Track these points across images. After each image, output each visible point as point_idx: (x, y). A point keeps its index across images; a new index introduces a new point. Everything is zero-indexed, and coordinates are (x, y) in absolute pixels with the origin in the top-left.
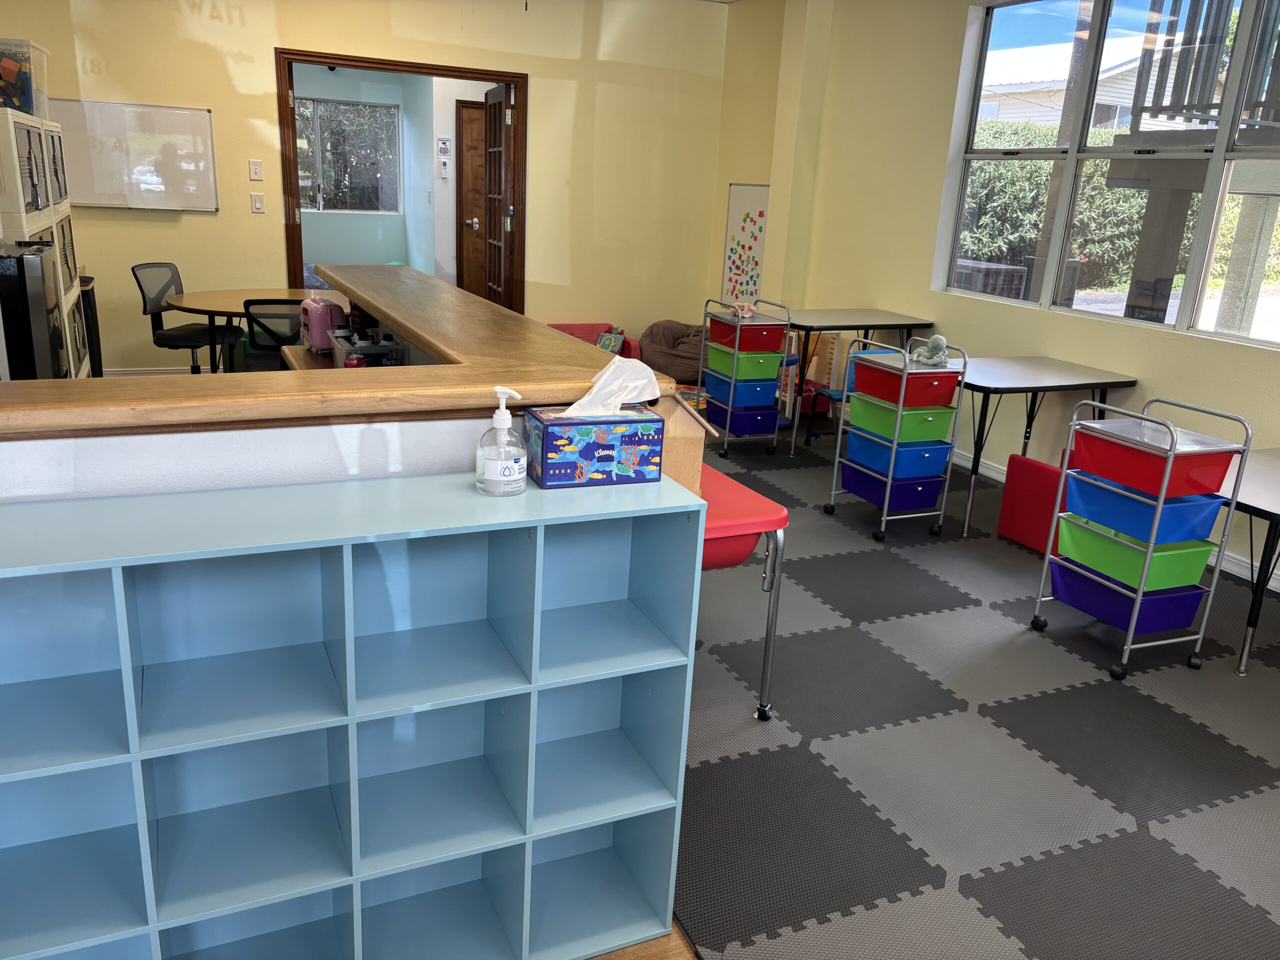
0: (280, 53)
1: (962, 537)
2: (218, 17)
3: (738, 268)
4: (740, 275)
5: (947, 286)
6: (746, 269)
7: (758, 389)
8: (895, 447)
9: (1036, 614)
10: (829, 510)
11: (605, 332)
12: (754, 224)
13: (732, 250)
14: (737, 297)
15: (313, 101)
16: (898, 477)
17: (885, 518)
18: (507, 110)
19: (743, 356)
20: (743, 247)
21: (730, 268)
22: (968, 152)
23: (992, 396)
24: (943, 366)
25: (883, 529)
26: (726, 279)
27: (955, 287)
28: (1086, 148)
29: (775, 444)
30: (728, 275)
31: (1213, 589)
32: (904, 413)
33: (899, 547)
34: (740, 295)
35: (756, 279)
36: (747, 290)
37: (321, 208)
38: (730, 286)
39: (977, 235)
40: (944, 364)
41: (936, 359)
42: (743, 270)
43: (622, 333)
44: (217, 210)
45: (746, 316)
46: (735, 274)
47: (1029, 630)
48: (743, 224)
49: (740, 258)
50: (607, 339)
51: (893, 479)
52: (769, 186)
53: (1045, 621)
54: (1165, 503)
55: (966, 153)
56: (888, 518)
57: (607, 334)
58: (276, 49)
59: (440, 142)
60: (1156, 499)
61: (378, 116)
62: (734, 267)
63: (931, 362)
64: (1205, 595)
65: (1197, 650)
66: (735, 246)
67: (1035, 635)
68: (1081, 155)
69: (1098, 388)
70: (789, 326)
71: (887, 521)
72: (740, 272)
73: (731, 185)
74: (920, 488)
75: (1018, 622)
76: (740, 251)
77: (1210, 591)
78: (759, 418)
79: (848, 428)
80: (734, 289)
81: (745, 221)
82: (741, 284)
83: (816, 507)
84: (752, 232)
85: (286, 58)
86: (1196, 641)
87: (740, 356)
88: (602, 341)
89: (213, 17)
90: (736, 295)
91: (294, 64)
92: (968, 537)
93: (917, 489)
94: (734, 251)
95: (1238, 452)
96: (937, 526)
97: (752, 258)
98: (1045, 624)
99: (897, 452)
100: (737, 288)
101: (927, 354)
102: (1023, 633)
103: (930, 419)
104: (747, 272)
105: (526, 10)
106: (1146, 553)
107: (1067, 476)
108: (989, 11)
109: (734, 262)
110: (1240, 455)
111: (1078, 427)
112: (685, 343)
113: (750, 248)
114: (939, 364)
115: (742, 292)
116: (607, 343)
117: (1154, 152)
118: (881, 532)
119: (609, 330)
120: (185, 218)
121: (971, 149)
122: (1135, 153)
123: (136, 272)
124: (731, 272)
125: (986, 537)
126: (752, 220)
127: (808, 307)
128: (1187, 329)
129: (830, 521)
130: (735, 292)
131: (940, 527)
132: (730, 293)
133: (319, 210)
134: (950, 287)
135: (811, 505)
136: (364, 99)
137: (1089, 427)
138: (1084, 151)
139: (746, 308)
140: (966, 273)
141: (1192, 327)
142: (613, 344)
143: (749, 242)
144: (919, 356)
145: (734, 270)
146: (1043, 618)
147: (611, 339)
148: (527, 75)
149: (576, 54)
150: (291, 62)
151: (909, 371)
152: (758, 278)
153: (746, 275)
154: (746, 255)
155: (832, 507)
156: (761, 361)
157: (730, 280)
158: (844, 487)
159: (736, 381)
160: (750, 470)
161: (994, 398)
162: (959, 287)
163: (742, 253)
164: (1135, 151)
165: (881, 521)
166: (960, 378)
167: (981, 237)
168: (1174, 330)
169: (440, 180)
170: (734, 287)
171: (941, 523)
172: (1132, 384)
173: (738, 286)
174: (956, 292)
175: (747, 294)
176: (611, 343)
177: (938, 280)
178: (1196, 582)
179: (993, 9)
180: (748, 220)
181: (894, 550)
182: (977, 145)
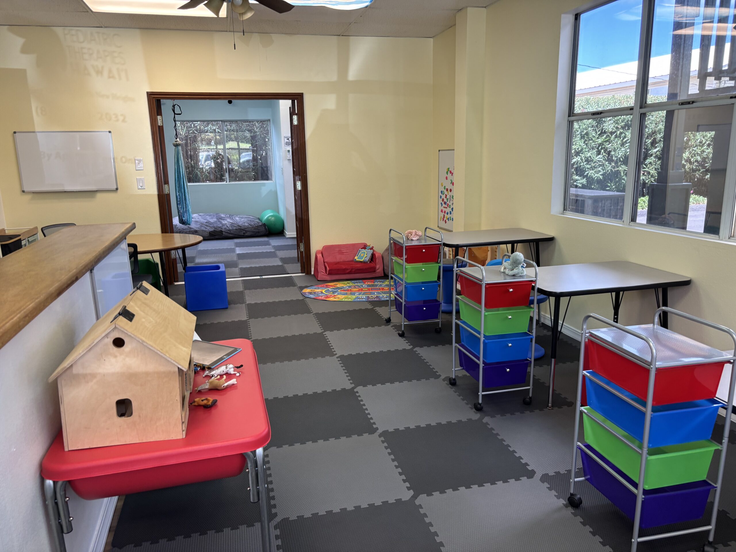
0: (150, 95)
1: (548, 406)
2: (113, 77)
3: (445, 203)
4: (447, 208)
5: (564, 210)
6: (450, 204)
7: (423, 289)
8: (482, 339)
9: (572, 492)
10: (453, 383)
12: (452, 175)
13: (442, 192)
14: (446, 222)
15: (222, 121)
16: (487, 361)
17: (481, 393)
18: (294, 116)
20: (447, 190)
21: (441, 203)
22: (571, 116)
23: (562, 299)
24: (520, 276)
25: (480, 401)
26: (440, 210)
27: (569, 211)
28: (646, 105)
29: (440, 326)
30: (441, 208)
31: (719, 485)
32: (486, 314)
33: (493, 416)
34: (447, 221)
36: (450, 217)
38: (442, 215)
40: (520, 275)
41: (515, 271)
42: (448, 204)
43: (372, 249)
44: (117, 189)
45: (414, 239)
46: (444, 207)
47: (566, 506)
48: (446, 175)
49: (446, 197)
50: (362, 253)
51: (484, 363)
52: (454, 150)
53: (580, 498)
54: (653, 411)
55: (569, 116)
56: (483, 393)
57: (363, 249)
58: (147, 93)
59: (286, 139)
62: (443, 203)
63: (511, 273)
64: (712, 491)
65: (711, 539)
66: (443, 190)
68: (643, 111)
69: (660, 287)
70: (442, 245)
71: (483, 395)
72: (446, 206)
73: (439, 151)
74: (508, 370)
76: (446, 193)
77: (716, 487)
78: (425, 309)
79: (459, 322)
80: (444, 217)
81: (447, 173)
82: (447, 214)
83: (444, 380)
84: (451, 180)
85: (154, 97)
86: (708, 531)
88: (359, 254)
89: (109, 77)
90: (445, 220)
91: (162, 101)
92: (553, 406)
93: (506, 370)
94: (443, 193)
95: (729, 362)
96: (528, 397)
97: (452, 197)
99: (484, 343)
100: (445, 216)
101: (510, 267)
103: (510, 317)
106: (641, 454)
108: (577, 17)
109: (443, 200)
113: (451, 190)
114: (517, 274)
115: (448, 219)
116: (362, 255)
117: (693, 102)
118: (479, 404)
119: (365, 247)
120: (99, 195)
121: (573, 113)
122: (679, 105)
124: (442, 206)
125: (569, 406)
126: (451, 172)
128: (729, 238)
129: (451, 391)
130: (445, 219)
131: (530, 398)
132: (442, 219)
133: (227, 182)
134: (566, 211)
135: (443, 377)
136: (250, 118)
143: (449, 187)
145: (444, 205)
146: (578, 496)
147: (364, 253)
148: (303, 93)
150: (160, 100)
151: (486, 282)
152: (455, 209)
153: (450, 207)
154: (449, 195)
155: (454, 379)
156: (423, 270)
157: (442, 211)
158: (461, 365)
160: (414, 347)
161: (564, 301)
164: (679, 103)
165: (478, 395)
166: (533, 284)
168: (719, 239)
169: (287, 161)
170: (444, 215)
171: (531, 395)
172: (687, 283)
174: (571, 215)
175: (451, 220)
176: (364, 255)
177: (557, 206)
178: (704, 477)
179: (580, 15)
180: (449, 172)
181: (486, 420)
182: (578, 110)
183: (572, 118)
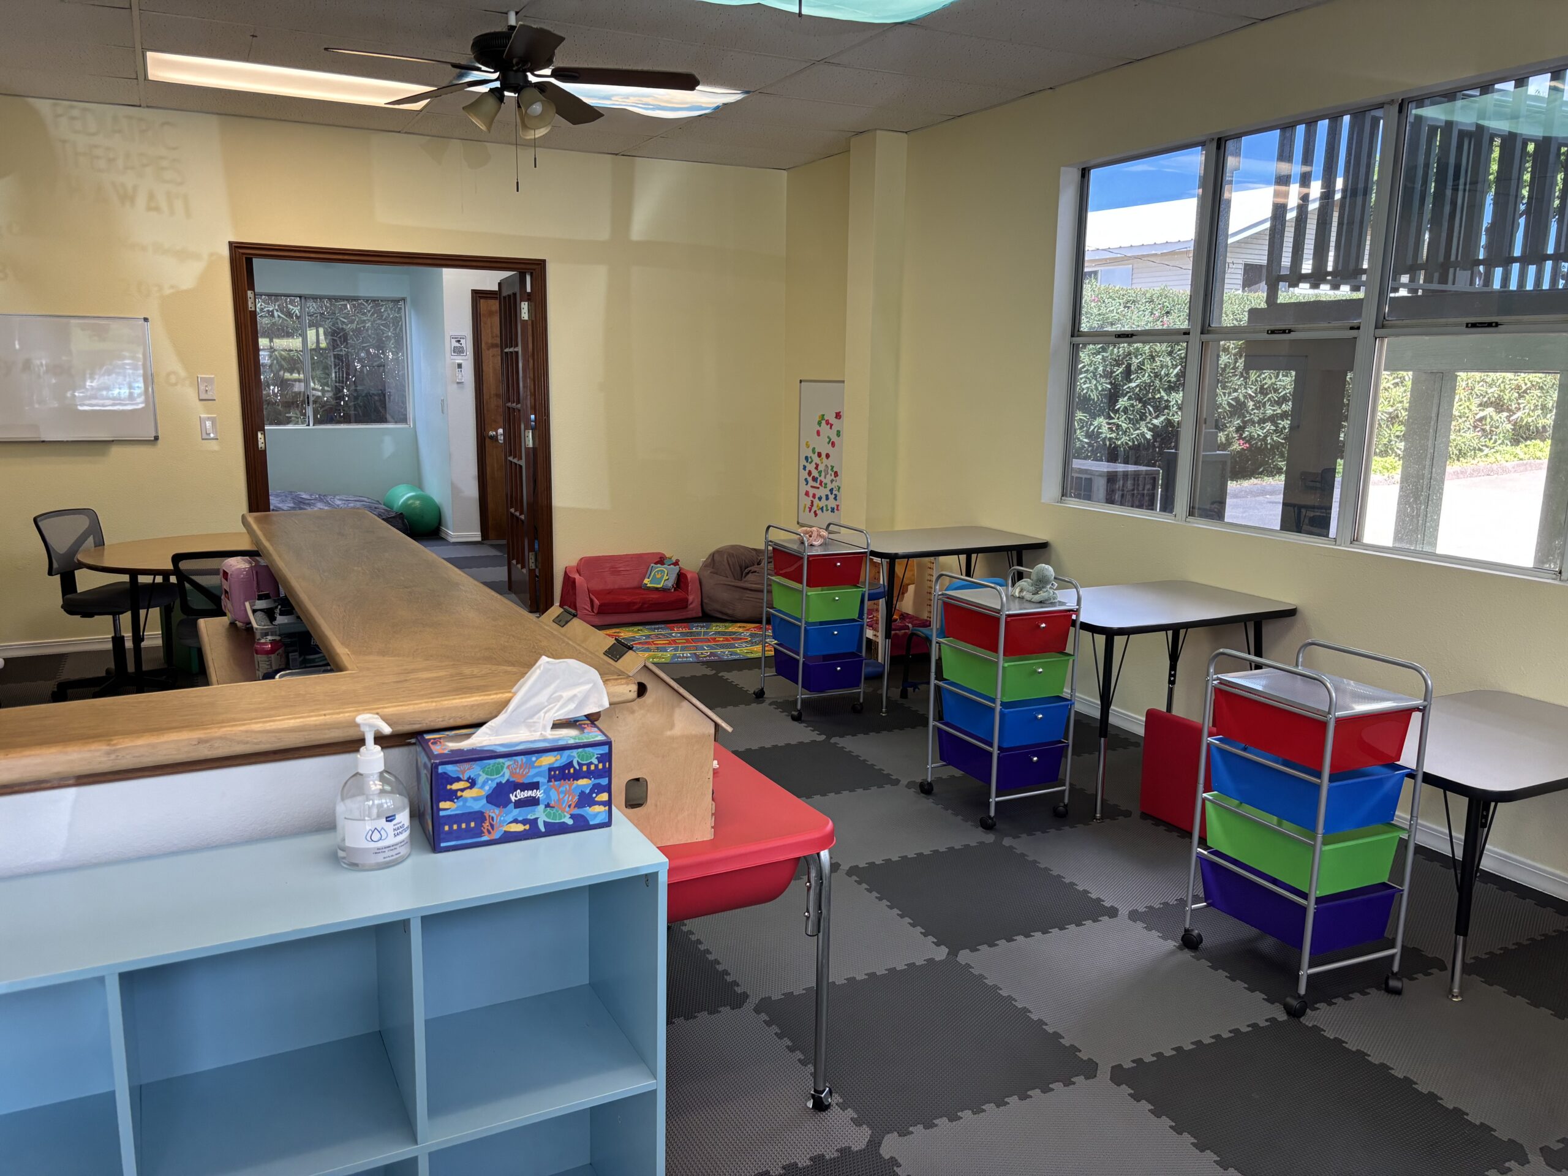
0: (236, 248)
1: (1095, 817)
2: (157, 209)
3: (815, 479)
4: (818, 488)
5: (1063, 496)
6: (825, 481)
7: (836, 633)
8: (998, 708)
9: (1187, 926)
10: (926, 789)
11: (656, 563)
12: (831, 428)
13: (807, 458)
14: (816, 515)
15: (300, 297)
16: (1005, 745)
17: (994, 800)
18: (523, 303)
19: (813, 592)
20: (819, 455)
21: (806, 479)
22: (1076, 335)
23: (1116, 638)
24: (1051, 603)
25: (992, 813)
26: (802, 493)
27: (1071, 496)
28: (1210, 328)
29: (861, 701)
30: (804, 488)
31: (1406, 887)
32: (1006, 665)
33: (1015, 837)
34: (819, 512)
35: (836, 492)
36: (826, 506)
37: (311, 423)
38: (807, 501)
39: (1115, 421)
40: (1052, 601)
41: (1043, 595)
42: (821, 482)
43: (676, 563)
44: (156, 438)
45: (814, 543)
46: (812, 487)
47: (1180, 948)
48: (818, 428)
49: (816, 468)
50: (658, 571)
51: (1000, 748)
52: (843, 382)
53: (1200, 935)
54: (1331, 780)
55: (1072, 336)
56: (997, 799)
57: (659, 565)
58: (231, 244)
59: (453, 341)
60: (1319, 775)
61: (382, 310)
62: (810, 479)
63: (1037, 598)
64: (1397, 895)
65: (1396, 968)
66: (810, 454)
67: (1187, 955)
68: (1205, 337)
69: (1250, 620)
70: (868, 553)
71: (997, 803)
72: (817, 485)
73: (801, 381)
74: (1035, 759)
75: (1165, 938)
76: (815, 458)
77: (1402, 890)
78: (839, 668)
79: (941, 683)
80: (812, 505)
81: (819, 423)
82: (820, 499)
83: (909, 785)
84: (828, 437)
85: (243, 254)
86: (1392, 956)
87: (809, 594)
88: (653, 574)
89: (149, 209)
90: (815, 512)
91: (255, 261)
92: (1102, 818)
93: (1032, 759)
94: (810, 460)
95: (1417, 709)
96: (1062, 804)
97: (830, 468)
98: (1200, 939)
99: (1002, 714)
100: (815, 504)
101: (1032, 588)
102: (1172, 953)
103: (1040, 670)
104: (826, 484)
105: (518, 191)
106: (1314, 846)
107: (1209, 745)
108: (1085, 173)
109: (810, 473)
110: (1421, 714)
111: (1215, 682)
112: (755, 572)
113: (828, 456)
114: (1046, 600)
115: (822, 509)
116: (658, 576)
117: (1290, 331)
118: (990, 817)
119: (661, 560)
120: (115, 450)
121: (1078, 331)
122: (1268, 333)
123: (40, 524)
124: (807, 484)
125: (1125, 817)
126: (827, 423)
127: (899, 527)
128: (1351, 543)
129: (927, 803)
130: (814, 509)
131: (1066, 806)
132: (807, 510)
133: (309, 425)
134: (1066, 497)
135: (904, 782)
136: (362, 293)
137: (1229, 682)
138: (1209, 332)
139: (815, 534)
140: (1085, 479)
141: (1357, 540)
142: (665, 577)
143: (825, 449)
144: (1021, 591)
145: (811, 483)
146: (1196, 931)
147: (662, 571)
148: (544, 261)
149: (604, 235)
150: (251, 259)
151: (1007, 613)
152: (839, 491)
153: (825, 487)
154: (824, 465)
155: (930, 784)
156: (837, 598)
157: (807, 494)
158: (942, 758)
159: (806, 623)
160: (829, 737)
161: (1119, 641)
162: (1078, 496)
163: (819, 462)
164: (1268, 331)
165: (989, 804)
166: (1074, 617)
167: (1120, 423)
168: (1335, 545)
169: (455, 386)
170: (812, 502)
171: (1066, 801)
172: (1291, 613)
173: (816, 501)
174: (1074, 504)
175: (827, 510)
176: (663, 576)
177: (1051, 488)
178: (1385, 878)
179: (1089, 170)
180: (824, 422)
181: (1007, 842)
182: (1084, 327)
183: (1076, 340)
